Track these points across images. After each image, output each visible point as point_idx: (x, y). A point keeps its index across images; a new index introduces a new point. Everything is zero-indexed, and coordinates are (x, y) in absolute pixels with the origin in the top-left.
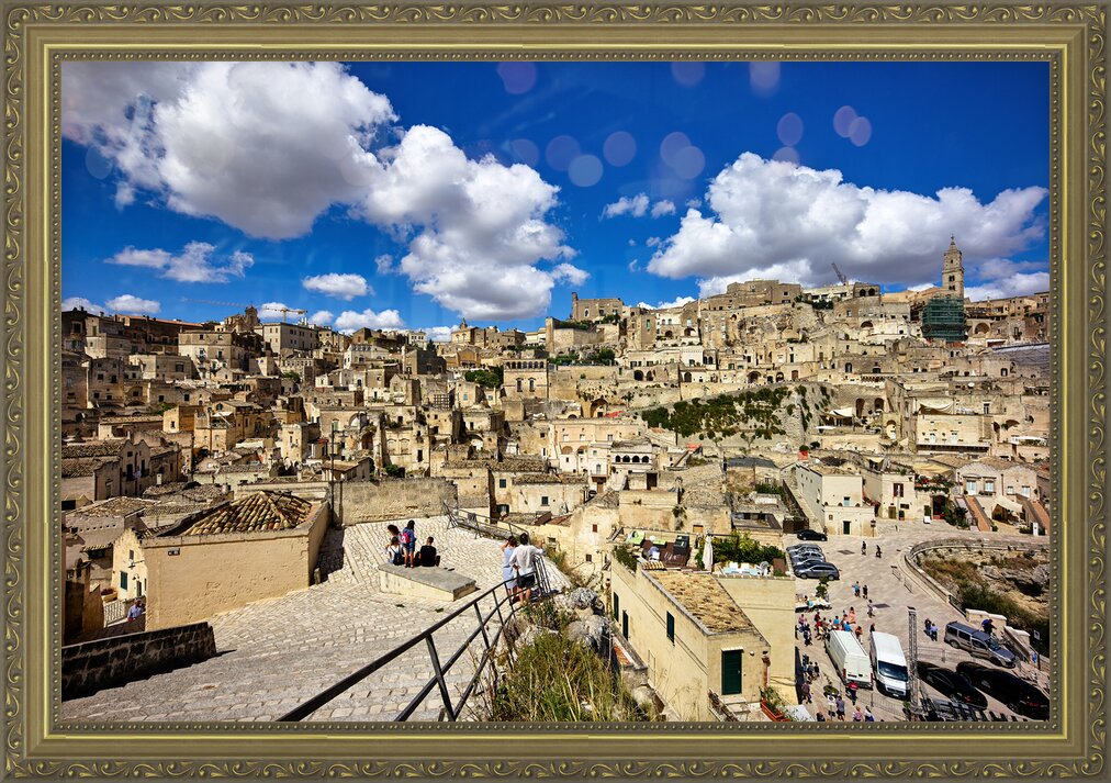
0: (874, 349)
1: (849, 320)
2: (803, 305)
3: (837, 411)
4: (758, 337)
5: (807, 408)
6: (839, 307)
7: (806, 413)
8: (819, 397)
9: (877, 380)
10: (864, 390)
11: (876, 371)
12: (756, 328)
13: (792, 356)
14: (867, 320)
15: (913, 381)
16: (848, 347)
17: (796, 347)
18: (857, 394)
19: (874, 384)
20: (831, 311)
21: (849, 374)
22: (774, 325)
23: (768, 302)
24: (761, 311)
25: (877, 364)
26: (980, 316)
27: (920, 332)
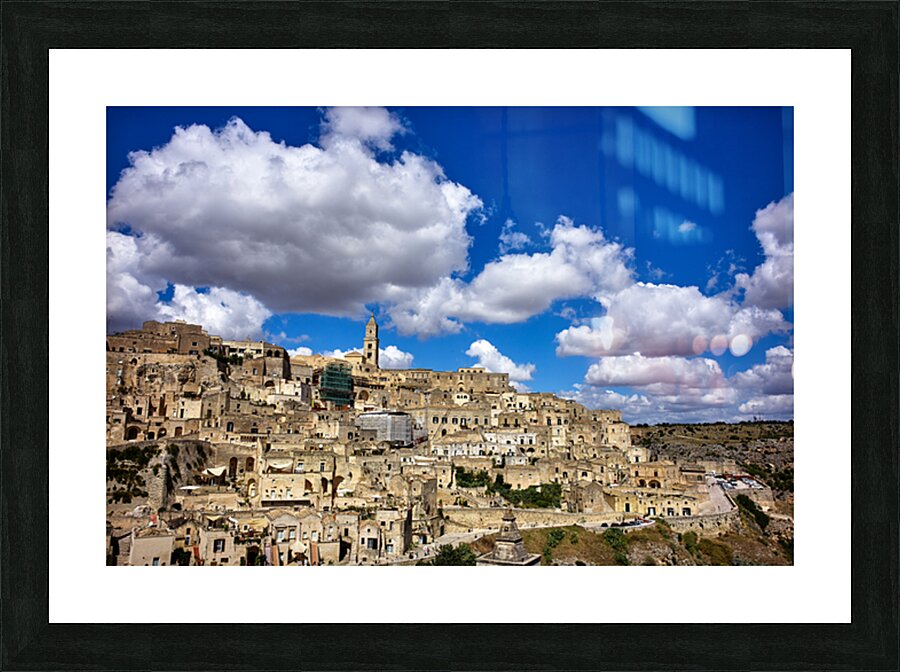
0: (264, 409)
1: (254, 377)
2: (208, 358)
3: (210, 470)
4: (157, 387)
5: (176, 467)
6: (247, 364)
7: (173, 473)
8: (194, 456)
9: (254, 440)
10: (238, 449)
11: (255, 431)
12: (155, 376)
13: (182, 410)
14: (270, 379)
15: (284, 441)
16: (238, 406)
17: (188, 402)
18: (231, 452)
19: (250, 445)
20: (238, 367)
21: (230, 433)
22: (176, 376)
23: (172, 351)
24: (164, 358)
25: (255, 424)
26: (363, 385)
27: (318, 394)
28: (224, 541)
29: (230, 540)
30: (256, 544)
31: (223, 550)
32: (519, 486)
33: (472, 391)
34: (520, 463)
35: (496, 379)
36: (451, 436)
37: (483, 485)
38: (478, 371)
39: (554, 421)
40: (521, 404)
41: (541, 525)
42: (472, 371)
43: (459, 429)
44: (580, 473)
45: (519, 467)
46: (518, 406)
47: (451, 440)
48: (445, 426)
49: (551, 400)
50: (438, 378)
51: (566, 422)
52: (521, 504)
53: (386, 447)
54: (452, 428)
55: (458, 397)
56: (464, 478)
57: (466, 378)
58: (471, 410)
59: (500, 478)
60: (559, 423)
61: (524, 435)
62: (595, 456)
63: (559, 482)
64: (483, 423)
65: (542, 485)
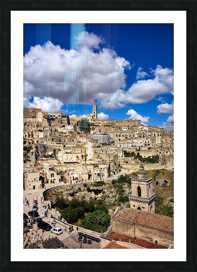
0: (62, 134)
1: (59, 124)
2: (44, 119)
3: (48, 153)
4: (30, 128)
5: (38, 152)
6: (56, 120)
7: (37, 154)
8: (43, 149)
9: (60, 144)
10: (55, 147)
11: (60, 141)
12: (29, 125)
13: (38, 135)
14: (64, 125)
15: (69, 144)
16: (55, 133)
17: (39, 133)
18: (54, 148)
19: (59, 145)
20: (54, 121)
21: (53, 142)
22: (35, 125)
23: (33, 117)
24: (31, 120)
25: (60, 139)
26: (93, 126)
27: (79, 129)
28: (54, 174)
29: (55, 174)
30: (63, 175)
31: (54, 177)
32: (145, 156)
33: (128, 126)
34: (145, 149)
35: (136, 122)
36: (122, 141)
37: (133, 156)
38: (130, 119)
39: (157, 135)
40: (145, 130)
41: (152, 169)
42: (128, 119)
43: (124, 139)
44: (165, 152)
45: (145, 150)
46: (144, 130)
47: (122, 142)
48: (120, 138)
49: (155, 128)
50: (117, 122)
51: (160, 135)
52: (145, 162)
53: (101, 145)
54: (122, 138)
55: (124, 128)
56: (127, 154)
57: (126, 122)
58: (128, 132)
59: (138, 154)
60: (158, 136)
61: (146, 140)
62: (171, 146)
63: (158, 155)
64: (132, 137)
65: (152, 156)
